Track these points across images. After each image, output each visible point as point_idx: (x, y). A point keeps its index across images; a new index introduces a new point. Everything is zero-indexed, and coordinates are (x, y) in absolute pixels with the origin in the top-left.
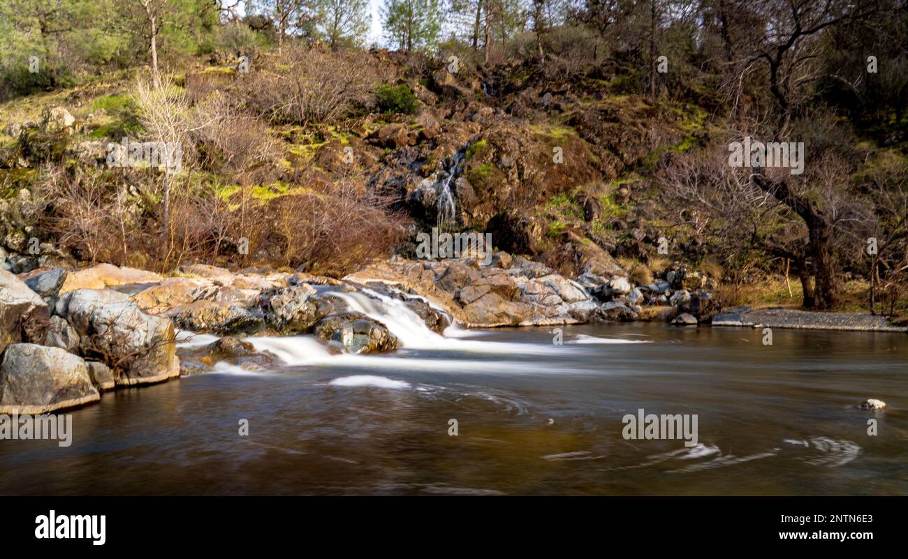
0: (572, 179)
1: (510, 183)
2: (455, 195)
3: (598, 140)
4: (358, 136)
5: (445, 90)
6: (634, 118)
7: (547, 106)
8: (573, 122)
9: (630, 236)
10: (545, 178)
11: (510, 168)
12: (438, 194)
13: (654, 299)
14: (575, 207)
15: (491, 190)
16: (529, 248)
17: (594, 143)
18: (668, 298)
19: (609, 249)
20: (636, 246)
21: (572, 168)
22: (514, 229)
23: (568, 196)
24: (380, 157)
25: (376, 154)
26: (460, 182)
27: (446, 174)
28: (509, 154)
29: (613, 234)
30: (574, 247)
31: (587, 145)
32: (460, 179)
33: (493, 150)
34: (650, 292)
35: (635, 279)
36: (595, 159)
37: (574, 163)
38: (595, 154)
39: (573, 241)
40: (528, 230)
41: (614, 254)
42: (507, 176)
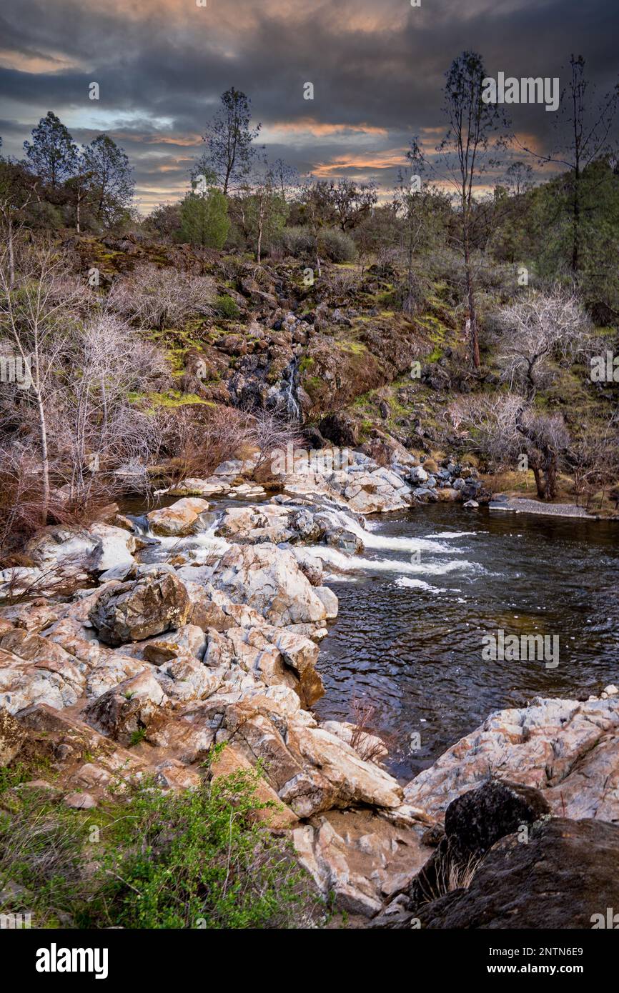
0: (367, 384)
1: (331, 391)
2: (298, 401)
3: (381, 354)
4: (208, 343)
5: (253, 295)
6: (401, 334)
7: (339, 321)
8: (363, 339)
9: (415, 432)
10: (352, 385)
11: (332, 380)
12: (286, 401)
13: (443, 483)
14: (374, 408)
15: (321, 397)
16: (353, 442)
17: (379, 356)
18: (452, 483)
19: (402, 442)
20: (421, 441)
21: (367, 376)
22: (342, 428)
23: (367, 398)
24: (230, 364)
25: (226, 360)
26: (300, 391)
27: (287, 383)
28: (330, 369)
29: (403, 429)
30: (382, 442)
31: (376, 358)
32: (299, 389)
33: (319, 367)
34: (440, 478)
35: (427, 468)
36: (381, 369)
37: (369, 373)
38: (381, 365)
39: (381, 437)
40: (351, 429)
41: (405, 445)
42: (330, 386)
